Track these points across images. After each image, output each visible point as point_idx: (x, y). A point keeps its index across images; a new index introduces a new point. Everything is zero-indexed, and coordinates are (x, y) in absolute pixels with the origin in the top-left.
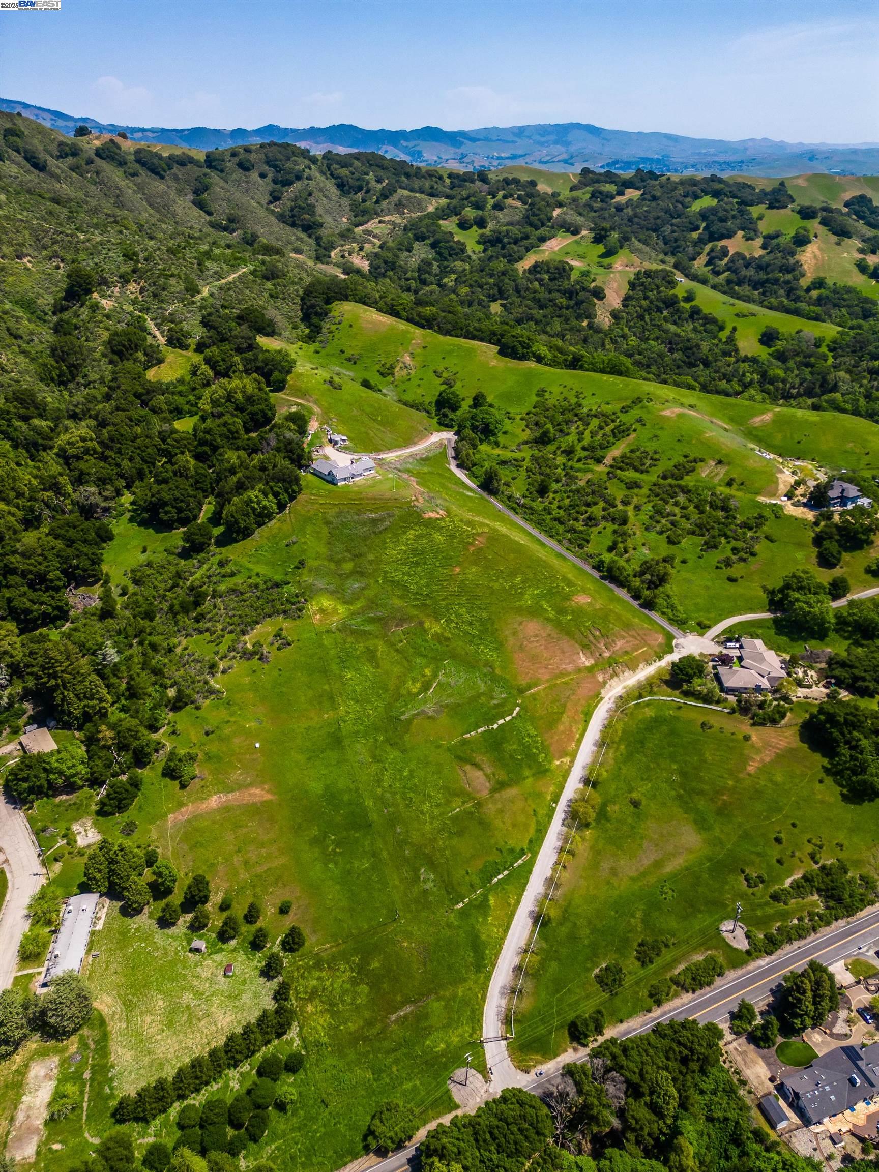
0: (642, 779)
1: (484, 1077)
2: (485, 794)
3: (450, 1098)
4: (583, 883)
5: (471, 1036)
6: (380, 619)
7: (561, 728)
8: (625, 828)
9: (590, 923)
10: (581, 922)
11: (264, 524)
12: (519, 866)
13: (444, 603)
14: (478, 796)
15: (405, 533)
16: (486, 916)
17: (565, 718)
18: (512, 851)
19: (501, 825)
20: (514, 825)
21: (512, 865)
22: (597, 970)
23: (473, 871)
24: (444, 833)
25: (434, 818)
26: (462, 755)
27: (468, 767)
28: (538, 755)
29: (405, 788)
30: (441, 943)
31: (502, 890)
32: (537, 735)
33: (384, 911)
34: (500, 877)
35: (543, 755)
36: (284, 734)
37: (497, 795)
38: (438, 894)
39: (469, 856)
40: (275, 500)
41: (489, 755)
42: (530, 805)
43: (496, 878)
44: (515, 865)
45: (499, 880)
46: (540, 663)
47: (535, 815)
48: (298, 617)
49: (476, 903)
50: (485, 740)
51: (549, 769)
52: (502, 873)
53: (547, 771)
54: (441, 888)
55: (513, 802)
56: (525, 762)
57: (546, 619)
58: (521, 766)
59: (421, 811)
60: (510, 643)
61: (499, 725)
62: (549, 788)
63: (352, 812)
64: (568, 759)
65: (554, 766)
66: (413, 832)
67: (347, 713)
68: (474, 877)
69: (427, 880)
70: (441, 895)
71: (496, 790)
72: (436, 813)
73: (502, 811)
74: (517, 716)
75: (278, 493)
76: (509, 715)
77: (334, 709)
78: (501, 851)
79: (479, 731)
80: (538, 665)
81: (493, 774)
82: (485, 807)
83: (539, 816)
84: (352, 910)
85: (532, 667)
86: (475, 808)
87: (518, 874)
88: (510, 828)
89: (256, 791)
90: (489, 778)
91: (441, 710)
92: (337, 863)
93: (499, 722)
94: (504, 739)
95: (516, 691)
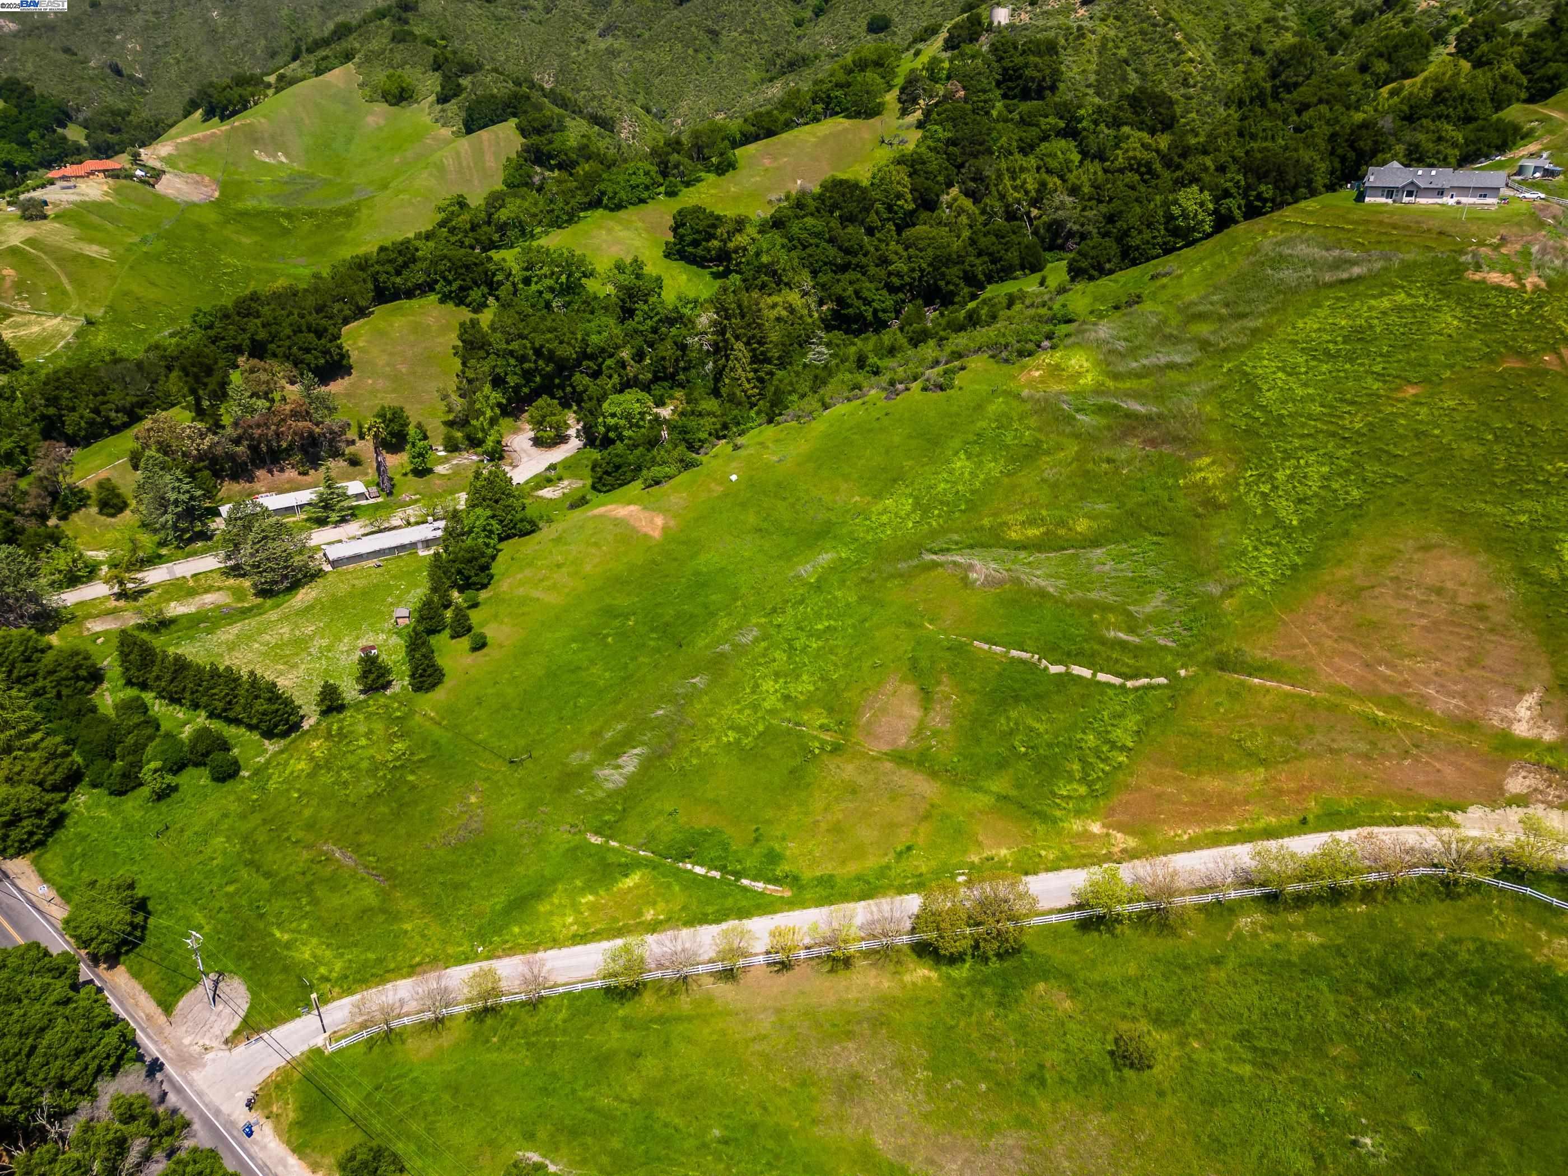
0: (1244, 1036)
1: (237, 1033)
2: (875, 748)
3: (183, 991)
4: (766, 1023)
5: (325, 979)
6: (1129, 415)
7: (1212, 784)
8: (1014, 1057)
9: (658, 1084)
10: (651, 1066)
11: (1174, 249)
12: (745, 889)
13: (1297, 443)
14: (857, 737)
15: (1382, 295)
16: (589, 887)
17: (1254, 778)
18: (773, 858)
19: (819, 806)
20: (836, 829)
21: (738, 875)
22: (535, 1157)
23: (682, 819)
24: (732, 736)
25: (755, 707)
26: (924, 663)
27: (909, 688)
28: (1071, 779)
29: (789, 641)
30: (499, 848)
31: (669, 886)
32: (1123, 748)
33: (522, 742)
34: (699, 870)
35: (1083, 790)
36: (779, 485)
37: (889, 766)
38: (600, 794)
39: (711, 795)
40: (1211, 206)
41: (970, 699)
42: (915, 832)
43: (694, 864)
44: (745, 882)
45: (690, 871)
46: (1367, 647)
47: (900, 855)
48: (1006, 361)
49: (611, 858)
50: (1000, 674)
51: (1055, 821)
52: (710, 869)
53: (1044, 817)
54: (617, 792)
55: (893, 799)
56: (1023, 766)
57: (1525, 572)
58: (1002, 764)
59: (757, 686)
60: (1343, 572)
61: (1068, 674)
62: (999, 845)
63: (691, 616)
64: (1132, 842)
65: (1076, 825)
66: (706, 699)
67: (885, 511)
68: (670, 828)
69: (619, 767)
70: (601, 801)
71: (901, 758)
72: (767, 705)
73: (854, 792)
74: (1136, 689)
75: (1227, 194)
76: (1118, 675)
77: (878, 496)
78: (757, 840)
79: (1015, 653)
80: (1352, 648)
81: (935, 734)
82: (838, 760)
83: (903, 864)
84: (506, 707)
85: (1328, 643)
86: (822, 749)
87: (725, 896)
88: (823, 826)
89: (659, 521)
90: (919, 732)
91: (1001, 583)
92: (583, 650)
93: (1077, 670)
94: (1038, 697)
95: (1210, 654)
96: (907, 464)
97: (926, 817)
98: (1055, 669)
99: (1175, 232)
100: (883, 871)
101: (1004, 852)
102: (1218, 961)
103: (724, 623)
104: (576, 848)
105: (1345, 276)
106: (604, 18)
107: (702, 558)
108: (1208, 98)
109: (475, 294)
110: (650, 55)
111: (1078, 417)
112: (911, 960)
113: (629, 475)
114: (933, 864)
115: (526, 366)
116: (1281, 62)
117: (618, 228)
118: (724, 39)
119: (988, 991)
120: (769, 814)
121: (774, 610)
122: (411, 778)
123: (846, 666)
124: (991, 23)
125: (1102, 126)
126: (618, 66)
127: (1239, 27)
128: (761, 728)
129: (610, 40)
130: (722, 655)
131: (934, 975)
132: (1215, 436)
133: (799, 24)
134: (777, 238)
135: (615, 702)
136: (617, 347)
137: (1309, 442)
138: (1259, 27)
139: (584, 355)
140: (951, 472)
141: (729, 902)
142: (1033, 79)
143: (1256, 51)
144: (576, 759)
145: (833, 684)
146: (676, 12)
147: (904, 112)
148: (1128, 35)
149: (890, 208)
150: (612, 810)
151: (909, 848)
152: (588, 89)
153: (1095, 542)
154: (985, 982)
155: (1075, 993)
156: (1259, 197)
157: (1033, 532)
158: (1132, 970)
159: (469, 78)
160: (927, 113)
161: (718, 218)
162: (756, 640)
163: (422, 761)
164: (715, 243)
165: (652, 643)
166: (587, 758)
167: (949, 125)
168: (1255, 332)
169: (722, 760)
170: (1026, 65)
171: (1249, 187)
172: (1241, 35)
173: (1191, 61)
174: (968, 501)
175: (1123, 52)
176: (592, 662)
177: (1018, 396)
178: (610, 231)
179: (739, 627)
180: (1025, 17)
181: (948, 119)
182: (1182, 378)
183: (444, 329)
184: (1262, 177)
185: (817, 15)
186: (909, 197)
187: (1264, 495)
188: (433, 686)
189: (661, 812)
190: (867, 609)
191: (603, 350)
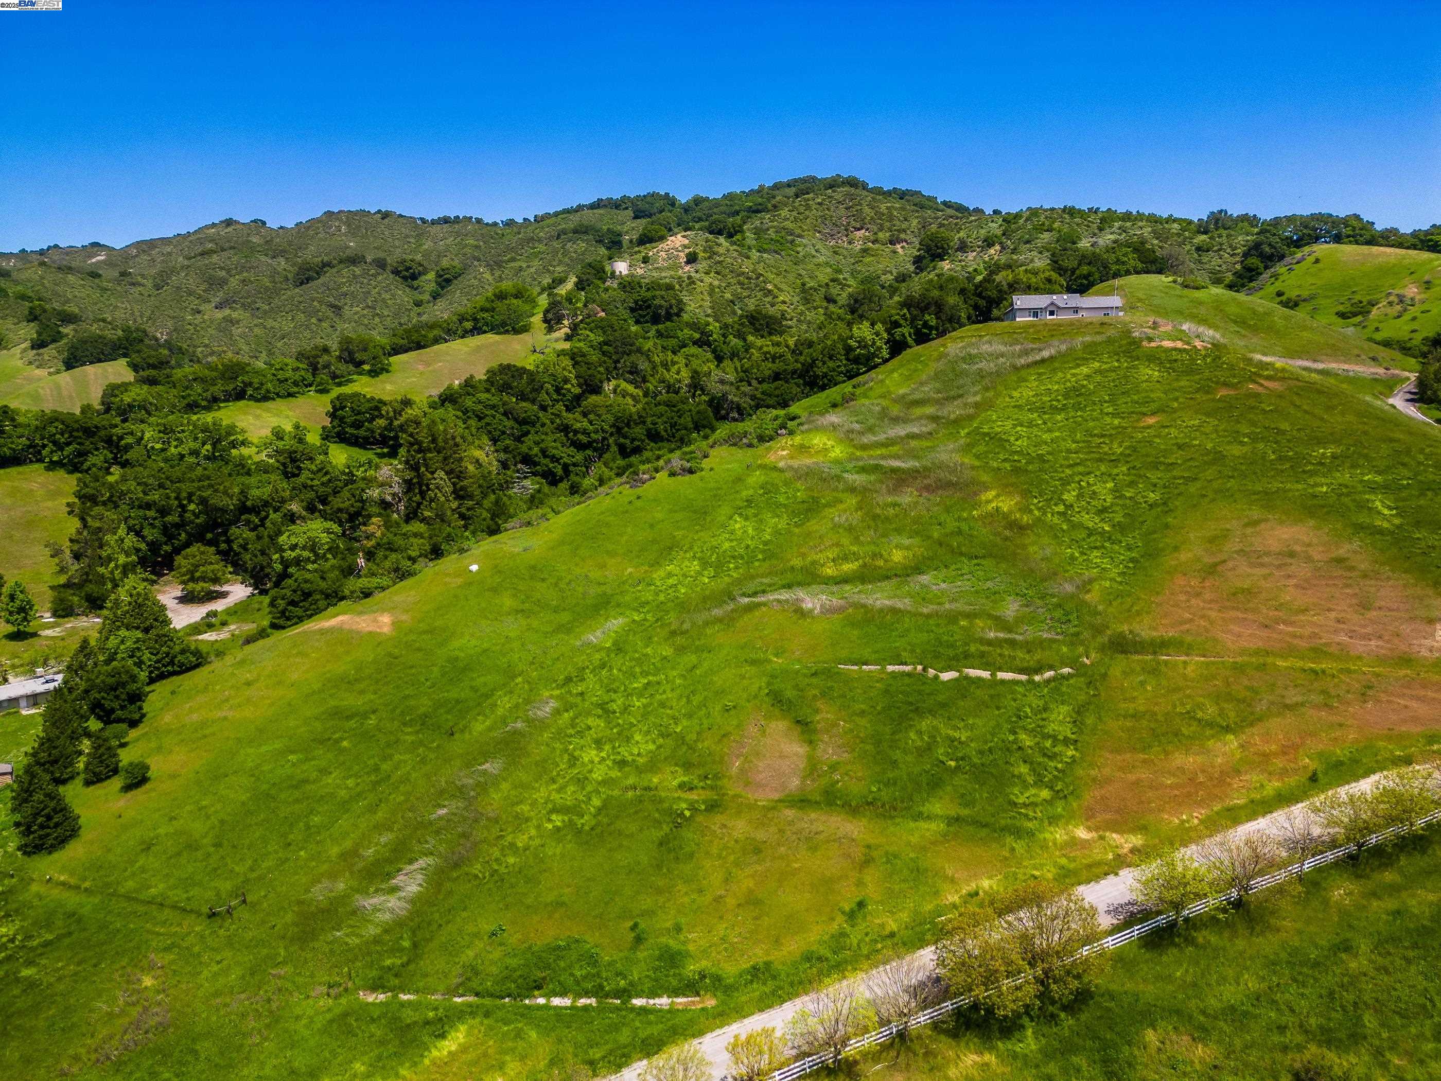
2: (763, 798)
6: (894, 470)
7: (1187, 760)
11: (859, 374)
12: (644, 1011)
13: (1068, 471)
14: (733, 789)
15: (1078, 366)
17: (1228, 746)
18: (671, 960)
19: (716, 878)
20: (752, 901)
21: (625, 994)
23: (513, 939)
24: (558, 820)
25: (581, 781)
26: (790, 693)
27: (779, 726)
28: (1025, 786)
29: (602, 706)
30: (205, 1047)
31: (519, 1035)
32: (1066, 742)
33: (226, 886)
34: (556, 1001)
35: (1045, 794)
36: (533, 567)
37: (790, 813)
38: (372, 931)
39: (550, 897)
40: (885, 335)
41: (863, 722)
42: (860, 883)
43: (548, 996)
44: (638, 1002)
45: (546, 1007)
46: (1255, 610)
47: (851, 916)
48: (750, 446)
49: (409, 1016)
50: (887, 691)
51: (1031, 834)
52: (579, 996)
53: (1018, 833)
54: (400, 923)
55: (814, 849)
56: (959, 780)
57: (1360, 528)
58: (935, 784)
59: (573, 761)
60: (1184, 556)
61: (967, 678)
62: (976, 876)
63: (458, 702)
64: (1136, 840)
65: (1059, 835)
66: (505, 786)
67: (670, 575)
68: (497, 954)
69: (395, 889)
70: (377, 941)
71: (802, 802)
72: (597, 776)
73: (757, 851)
74: (1048, 681)
75: (896, 324)
76: (1021, 671)
77: (656, 564)
78: (639, 940)
79: (890, 668)
80: (1241, 615)
81: (833, 768)
82: (719, 819)
83: (862, 926)
84: (192, 846)
85: (1213, 614)
86: (693, 808)
87: (615, 1028)
88: (731, 901)
89: (386, 619)
90: (813, 769)
91: (840, 610)
92: (307, 760)
93: (973, 673)
94: (943, 705)
95: (1103, 639)
96: (679, 534)
97: (867, 861)
98: (946, 676)
99: (856, 360)
100: (839, 940)
101: (986, 883)
102: (1347, 947)
103: (504, 703)
104: (346, 1015)
105: (1038, 358)
106: (221, 294)
107: (456, 643)
108: (804, 327)
109: (96, 459)
110: (270, 323)
111: (846, 475)
112: (944, 1046)
113: (322, 604)
114: (905, 916)
115: (169, 519)
116: (856, 301)
117: (264, 415)
118: (347, 312)
119: (1079, 1060)
120: (646, 902)
121: (569, 680)
122: (26, 972)
123: (690, 716)
124: (613, 273)
125: (731, 337)
126: (236, 331)
127: (811, 284)
128: (596, 802)
129: (227, 312)
130: (515, 732)
131: (989, 1058)
132: (985, 477)
133: (418, 304)
134: (450, 412)
135: (372, 809)
136: (283, 501)
137: (1081, 469)
138: (827, 285)
139: (243, 509)
140: (732, 532)
141: (624, 1036)
142: (661, 306)
143: (830, 300)
144: (319, 894)
145: (681, 739)
146: (297, 290)
147: (550, 330)
148: (729, 285)
149: (558, 390)
150: (396, 950)
151: (861, 905)
152: (206, 346)
153: (917, 569)
154: (1067, 1049)
155: (1201, 1033)
156: (926, 325)
157: (848, 567)
158: (1253, 985)
159: (72, 327)
160: (574, 327)
161: (380, 401)
162: (557, 712)
163: (46, 944)
164: (382, 422)
165: (410, 738)
166: (341, 886)
167: (600, 332)
168: (977, 405)
169: (553, 849)
170: (654, 298)
171: (914, 319)
172: (815, 290)
173: (784, 302)
174: (763, 551)
175: (728, 296)
176: (324, 772)
177: (775, 468)
178: (257, 417)
179: (528, 701)
180: (640, 271)
181: (597, 327)
182: (925, 444)
183: (54, 494)
184: (924, 309)
185: (435, 298)
186: (574, 381)
187: (1063, 514)
188: (62, 842)
189: (477, 935)
190: (693, 658)
191: (266, 504)
